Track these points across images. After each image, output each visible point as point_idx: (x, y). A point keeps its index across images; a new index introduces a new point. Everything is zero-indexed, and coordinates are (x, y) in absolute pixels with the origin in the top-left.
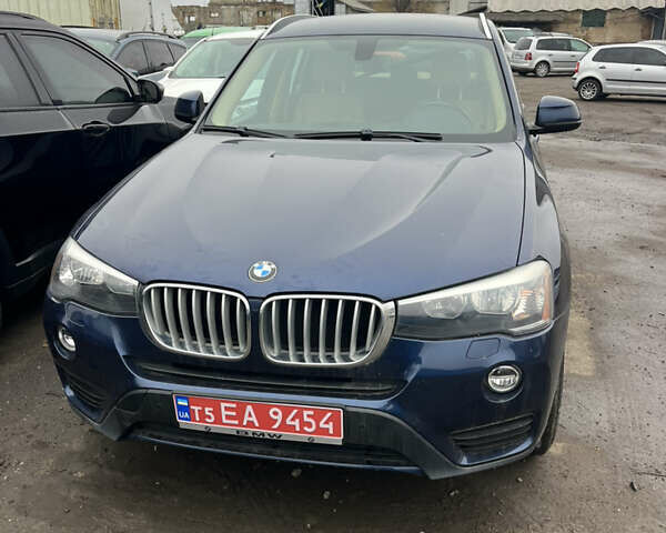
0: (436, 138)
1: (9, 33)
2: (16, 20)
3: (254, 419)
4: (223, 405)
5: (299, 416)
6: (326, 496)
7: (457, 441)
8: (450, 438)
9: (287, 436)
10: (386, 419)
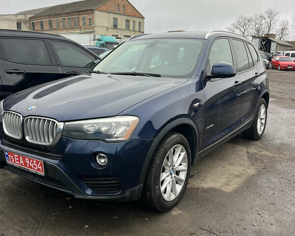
0: (159, 76)
1: (45, 40)
2: (47, 35)
3: (22, 162)
4: (15, 155)
5: (32, 163)
6: (70, 208)
7: (87, 184)
8: (83, 182)
9: (31, 170)
10: (57, 168)
